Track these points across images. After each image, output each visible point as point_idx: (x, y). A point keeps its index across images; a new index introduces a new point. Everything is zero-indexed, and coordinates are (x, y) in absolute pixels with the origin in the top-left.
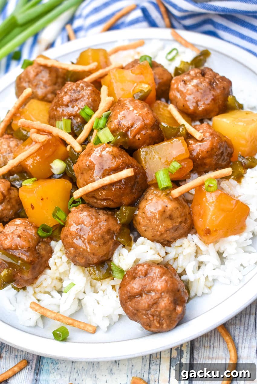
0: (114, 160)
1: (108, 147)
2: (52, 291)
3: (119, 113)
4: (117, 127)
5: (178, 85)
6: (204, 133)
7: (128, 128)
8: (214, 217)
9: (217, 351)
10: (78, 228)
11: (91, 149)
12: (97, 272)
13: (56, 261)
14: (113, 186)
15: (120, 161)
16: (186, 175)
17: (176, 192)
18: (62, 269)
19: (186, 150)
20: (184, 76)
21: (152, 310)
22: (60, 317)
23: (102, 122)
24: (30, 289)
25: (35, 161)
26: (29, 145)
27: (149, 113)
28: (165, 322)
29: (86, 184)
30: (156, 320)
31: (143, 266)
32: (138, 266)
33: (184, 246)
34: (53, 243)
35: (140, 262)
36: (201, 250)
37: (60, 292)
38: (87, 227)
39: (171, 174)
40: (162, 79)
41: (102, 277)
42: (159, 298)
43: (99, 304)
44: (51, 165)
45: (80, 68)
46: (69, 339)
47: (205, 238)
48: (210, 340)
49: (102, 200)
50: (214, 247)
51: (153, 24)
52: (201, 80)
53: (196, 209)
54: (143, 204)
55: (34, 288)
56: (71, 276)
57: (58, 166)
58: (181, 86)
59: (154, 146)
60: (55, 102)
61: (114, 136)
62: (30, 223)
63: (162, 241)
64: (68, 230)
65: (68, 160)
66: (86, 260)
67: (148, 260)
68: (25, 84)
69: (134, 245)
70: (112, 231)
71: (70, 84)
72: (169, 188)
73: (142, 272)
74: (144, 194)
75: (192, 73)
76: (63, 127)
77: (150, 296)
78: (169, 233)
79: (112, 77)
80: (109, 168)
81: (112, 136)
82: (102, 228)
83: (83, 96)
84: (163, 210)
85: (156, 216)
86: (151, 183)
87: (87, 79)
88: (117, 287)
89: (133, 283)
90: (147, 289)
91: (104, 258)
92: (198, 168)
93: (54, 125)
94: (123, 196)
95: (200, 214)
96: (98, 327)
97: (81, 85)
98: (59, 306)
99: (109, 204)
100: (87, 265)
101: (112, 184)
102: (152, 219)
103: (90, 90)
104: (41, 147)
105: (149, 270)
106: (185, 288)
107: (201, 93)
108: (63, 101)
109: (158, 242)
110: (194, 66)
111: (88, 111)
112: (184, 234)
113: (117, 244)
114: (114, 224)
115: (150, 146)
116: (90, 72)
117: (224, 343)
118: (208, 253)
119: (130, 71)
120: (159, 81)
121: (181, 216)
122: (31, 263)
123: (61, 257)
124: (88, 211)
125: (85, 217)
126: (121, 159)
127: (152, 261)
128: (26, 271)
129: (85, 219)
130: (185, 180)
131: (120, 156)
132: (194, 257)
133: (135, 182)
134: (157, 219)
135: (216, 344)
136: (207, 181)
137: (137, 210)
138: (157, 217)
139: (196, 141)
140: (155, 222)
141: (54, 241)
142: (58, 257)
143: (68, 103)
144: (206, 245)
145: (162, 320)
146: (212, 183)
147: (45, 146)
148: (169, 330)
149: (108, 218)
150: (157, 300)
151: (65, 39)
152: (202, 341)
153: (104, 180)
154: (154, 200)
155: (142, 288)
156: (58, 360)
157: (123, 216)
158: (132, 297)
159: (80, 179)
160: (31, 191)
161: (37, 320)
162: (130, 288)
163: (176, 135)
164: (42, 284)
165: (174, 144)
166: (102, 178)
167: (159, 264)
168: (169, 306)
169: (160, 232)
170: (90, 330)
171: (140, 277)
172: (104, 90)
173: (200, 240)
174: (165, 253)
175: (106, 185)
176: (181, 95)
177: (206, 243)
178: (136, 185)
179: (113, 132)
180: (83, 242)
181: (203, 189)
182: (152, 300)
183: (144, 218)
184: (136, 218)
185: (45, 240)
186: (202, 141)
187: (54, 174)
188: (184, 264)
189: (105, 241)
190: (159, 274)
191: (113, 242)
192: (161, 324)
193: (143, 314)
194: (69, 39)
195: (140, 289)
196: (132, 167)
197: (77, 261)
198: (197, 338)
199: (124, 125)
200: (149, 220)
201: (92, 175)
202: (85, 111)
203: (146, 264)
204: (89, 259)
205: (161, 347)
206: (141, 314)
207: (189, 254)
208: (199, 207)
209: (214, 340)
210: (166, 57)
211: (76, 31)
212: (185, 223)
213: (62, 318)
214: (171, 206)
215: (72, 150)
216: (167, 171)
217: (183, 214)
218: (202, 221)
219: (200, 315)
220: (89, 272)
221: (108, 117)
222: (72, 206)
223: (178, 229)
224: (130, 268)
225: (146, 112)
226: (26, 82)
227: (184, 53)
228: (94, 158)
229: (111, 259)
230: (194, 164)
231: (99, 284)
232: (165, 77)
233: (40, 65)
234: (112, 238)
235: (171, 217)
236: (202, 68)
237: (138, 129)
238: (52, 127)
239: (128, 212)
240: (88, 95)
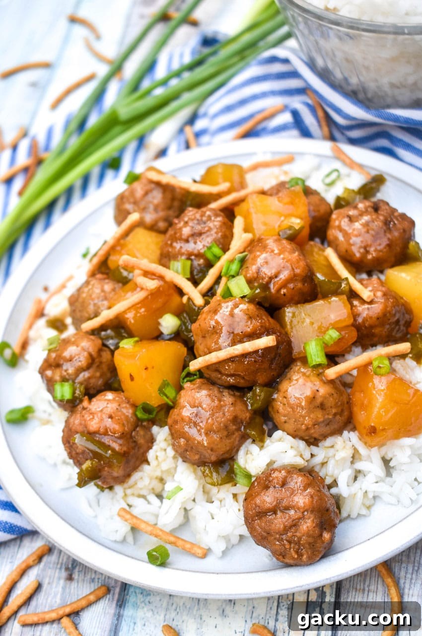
0: (249, 322)
1: (241, 304)
2: (149, 494)
3: (259, 256)
4: (255, 275)
5: (340, 222)
6: (374, 291)
7: (271, 278)
8: (383, 410)
9: (373, 596)
10: (194, 412)
11: (219, 304)
12: (214, 474)
13: (158, 454)
14: (246, 357)
15: (258, 324)
16: (346, 349)
17: (332, 372)
18: (165, 466)
19: (348, 314)
20: (350, 210)
21: (289, 534)
22: (158, 531)
23: (235, 267)
24: (119, 489)
25: (138, 315)
26: (132, 292)
27: (300, 259)
28: (305, 552)
29: (207, 352)
30: (294, 549)
31: (280, 472)
32: (273, 472)
33: (337, 447)
34: (155, 429)
35: (275, 466)
36: (360, 455)
37: (160, 497)
38: (206, 411)
39: (326, 346)
40: (319, 211)
41: (220, 482)
42: (299, 519)
43: (213, 518)
44: (161, 321)
45: (205, 189)
46: (169, 564)
47: (368, 439)
48: (365, 581)
49: (228, 376)
50: (379, 451)
51: (306, 133)
52: (374, 217)
53: (358, 397)
54: (284, 385)
55: (125, 489)
56: (177, 477)
57: (169, 323)
58: (344, 223)
59: (304, 305)
60: (171, 236)
61: (251, 288)
62: (126, 398)
63: (307, 438)
64: (179, 414)
65: (183, 316)
66: (200, 457)
67: (286, 464)
68: (129, 207)
69: (268, 441)
70: (239, 420)
71: (192, 211)
72: (322, 365)
73: (278, 480)
74: (287, 370)
75: (361, 206)
76: (180, 269)
77: (287, 515)
78: (318, 428)
79: (251, 205)
80: (242, 332)
81: (248, 288)
82: (227, 414)
83: (210, 229)
84: (312, 396)
85: (302, 402)
86: (297, 356)
87: (214, 205)
88: (241, 498)
89: (264, 494)
90: (284, 505)
91: (227, 456)
92: (362, 340)
93: (168, 267)
94: (258, 372)
95: (363, 404)
96: (209, 550)
97: (208, 213)
98: (157, 516)
99: (238, 382)
100: (201, 463)
101: (244, 355)
102: (296, 407)
103: (220, 221)
104: (149, 295)
105: (288, 478)
106: (337, 507)
107: (373, 236)
108: (181, 235)
109: (302, 439)
110: (362, 197)
111: (217, 250)
112: (338, 431)
113: (244, 438)
114: (244, 411)
115: (299, 305)
116: (219, 196)
117: (383, 586)
118: (369, 459)
119: (276, 199)
120: (313, 214)
121: (336, 406)
122: (125, 455)
123: (165, 450)
124: (207, 389)
125: (204, 397)
126: (260, 321)
127: (293, 465)
128: (117, 466)
129: (204, 400)
130: (343, 355)
131: (258, 316)
132: (350, 464)
133: (276, 354)
134: (303, 408)
135: (373, 586)
136: (376, 359)
137: (277, 393)
138: (303, 404)
139: (363, 302)
140: (300, 411)
141: (157, 425)
142: (161, 449)
143: (188, 237)
144: (368, 448)
145: (302, 550)
146: (383, 364)
147: (154, 294)
148: (311, 564)
149: (235, 401)
150: (297, 520)
151: (183, 145)
152: (352, 581)
153: (234, 349)
154: (301, 381)
155: (277, 503)
156: (150, 591)
157: (257, 400)
158: (262, 514)
159: (201, 344)
160: (132, 356)
161: (126, 534)
162: (260, 500)
163: (336, 292)
164: (136, 484)
165: (332, 303)
166: (231, 346)
167: (301, 470)
168: (313, 531)
169: (306, 425)
170: (199, 554)
171: (275, 487)
172: (239, 222)
173: (360, 439)
174: (310, 455)
175: (237, 356)
176: (344, 237)
177: (370, 446)
178: (277, 359)
179: (250, 282)
180: (199, 431)
181: (370, 371)
182: (291, 520)
183: (284, 405)
184: (274, 404)
185: (145, 423)
186: (371, 302)
187: (162, 333)
188: (336, 472)
189: (229, 433)
190: (301, 486)
191: (240, 435)
192: (300, 555)
193: (275, 539)
194: (188, 146)
195: (275, 503)
196: (274, 333)
197: (188, 457)
198: (346, 579)
199: (265, 274)
200: (292, 408)
201: (217, 341)
202: (211, 250)
203: (284, 469)
204: (204, 456)
205: (297, 587)
206: (273, 538)
207: (344, 459)
208: (362, 395)
209: (370, 581)
210: (323, 181)
211: (198, 135)
212: (341, 416)
213: (160, 533)
214: (323, 390)
215: (191, 302)
216: (321, 342)
217: (339, 403)
218: (366, 414)
219: (355, 546)
220: (204, 473)
221: (243, 261)
222: (185, 380)
223: (330, 423)
224: (260, 473)
225: (297, 258)
226: (130, 203)
227: (348, 176)
228: (222, 318)
229: (235, 457)
230: (358, 335)
231: (214, 490)
232: (323, 209)
233: (151, 182)
234: (239, 429)
235: (322, 406)
236: (374, 199)
237: (284, 280)
238: (165, 269)
239: (263, 394)
240: (217, 229)
